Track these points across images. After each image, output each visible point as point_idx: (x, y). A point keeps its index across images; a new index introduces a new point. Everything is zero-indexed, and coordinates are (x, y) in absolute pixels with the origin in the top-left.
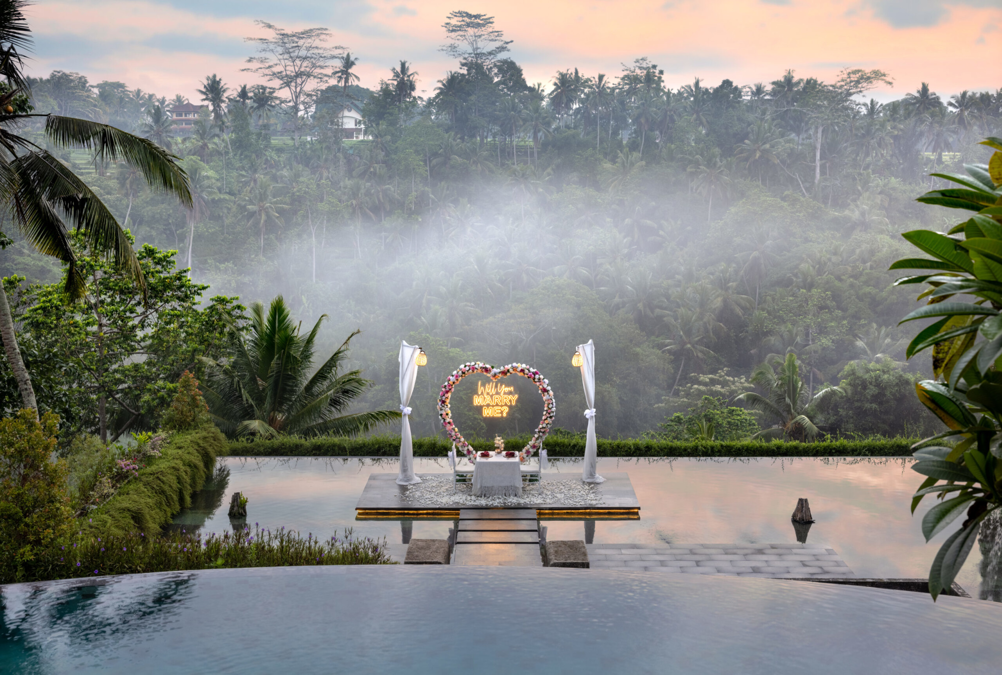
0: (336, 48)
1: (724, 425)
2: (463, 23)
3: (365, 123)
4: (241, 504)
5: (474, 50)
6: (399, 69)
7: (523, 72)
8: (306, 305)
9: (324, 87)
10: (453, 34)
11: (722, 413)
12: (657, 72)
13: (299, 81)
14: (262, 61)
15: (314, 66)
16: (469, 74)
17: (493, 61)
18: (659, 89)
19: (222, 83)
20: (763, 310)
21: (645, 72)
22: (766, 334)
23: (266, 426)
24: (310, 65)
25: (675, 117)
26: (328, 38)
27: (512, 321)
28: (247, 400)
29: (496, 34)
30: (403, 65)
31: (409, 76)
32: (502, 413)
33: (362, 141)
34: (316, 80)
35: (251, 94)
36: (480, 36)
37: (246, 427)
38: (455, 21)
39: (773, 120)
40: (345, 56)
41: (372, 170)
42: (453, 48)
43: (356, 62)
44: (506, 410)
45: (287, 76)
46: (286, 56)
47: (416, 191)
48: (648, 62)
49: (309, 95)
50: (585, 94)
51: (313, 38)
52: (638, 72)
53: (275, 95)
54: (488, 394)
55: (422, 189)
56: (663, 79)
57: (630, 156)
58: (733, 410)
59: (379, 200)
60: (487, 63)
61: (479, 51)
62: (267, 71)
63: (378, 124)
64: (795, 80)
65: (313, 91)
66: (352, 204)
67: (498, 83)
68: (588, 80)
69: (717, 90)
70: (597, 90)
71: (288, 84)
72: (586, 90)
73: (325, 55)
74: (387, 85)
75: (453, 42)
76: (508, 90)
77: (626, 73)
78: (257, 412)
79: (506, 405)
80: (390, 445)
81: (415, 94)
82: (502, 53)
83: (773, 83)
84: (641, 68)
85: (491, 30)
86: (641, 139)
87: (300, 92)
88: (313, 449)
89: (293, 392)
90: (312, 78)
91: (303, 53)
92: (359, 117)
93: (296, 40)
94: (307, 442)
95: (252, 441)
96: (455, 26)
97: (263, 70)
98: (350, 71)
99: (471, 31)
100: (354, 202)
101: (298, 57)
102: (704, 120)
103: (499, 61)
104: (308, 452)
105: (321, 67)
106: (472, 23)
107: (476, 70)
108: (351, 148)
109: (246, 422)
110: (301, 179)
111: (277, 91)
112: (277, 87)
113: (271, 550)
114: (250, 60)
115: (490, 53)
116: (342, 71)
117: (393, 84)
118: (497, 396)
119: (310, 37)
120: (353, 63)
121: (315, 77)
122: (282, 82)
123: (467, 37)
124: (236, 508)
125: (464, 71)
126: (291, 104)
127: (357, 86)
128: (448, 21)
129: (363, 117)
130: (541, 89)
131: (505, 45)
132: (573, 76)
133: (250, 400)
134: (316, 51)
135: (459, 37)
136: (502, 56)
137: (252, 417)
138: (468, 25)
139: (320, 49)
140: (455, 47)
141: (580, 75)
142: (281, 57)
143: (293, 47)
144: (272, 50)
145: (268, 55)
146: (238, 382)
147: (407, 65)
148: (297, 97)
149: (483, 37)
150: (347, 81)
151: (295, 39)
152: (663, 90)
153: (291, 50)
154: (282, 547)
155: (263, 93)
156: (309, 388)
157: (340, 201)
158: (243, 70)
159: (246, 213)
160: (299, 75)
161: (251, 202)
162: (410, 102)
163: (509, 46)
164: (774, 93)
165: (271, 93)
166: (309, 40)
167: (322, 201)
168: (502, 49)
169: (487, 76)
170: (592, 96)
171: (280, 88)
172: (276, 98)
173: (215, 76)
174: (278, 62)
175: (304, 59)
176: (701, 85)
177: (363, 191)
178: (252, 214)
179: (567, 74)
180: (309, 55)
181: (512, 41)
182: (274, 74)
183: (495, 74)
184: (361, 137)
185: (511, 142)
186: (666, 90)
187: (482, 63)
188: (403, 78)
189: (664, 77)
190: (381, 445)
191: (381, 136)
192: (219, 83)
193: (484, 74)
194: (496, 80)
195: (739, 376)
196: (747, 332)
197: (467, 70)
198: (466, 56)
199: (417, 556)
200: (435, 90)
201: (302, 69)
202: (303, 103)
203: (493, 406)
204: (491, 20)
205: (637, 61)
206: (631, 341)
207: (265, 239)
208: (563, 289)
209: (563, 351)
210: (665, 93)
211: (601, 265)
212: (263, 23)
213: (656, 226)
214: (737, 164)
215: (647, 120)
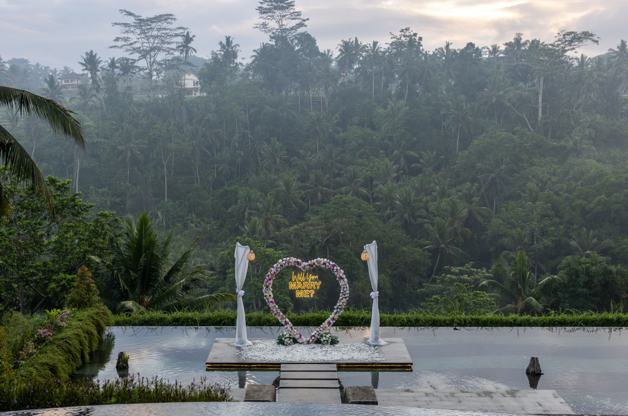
0: (179, 28)
1: (471, 304)
2: (271, 7)
3: (200, 84)
4: (125, 360)
5: (280, 26)
6: (224, 42)
7: (317, 42)
8: (161, 218)
9: (170, 57)
10: (264, 16)
11: (469, 295)
12: (417, 38)
13: (152, 53)
14: (125, 40)
15: (163, 42)
16: (276, 45)
17: (294, 34)
18: (418, 51)
19: (97, 57)
20: (499, 218)
21: (408, 39)
22: (500, 236)
23: (138, 305)
24: (160, 42)
25: (431, 73)
26: (173, 21)
27: (311, 228)
28: (123, 287)
29: (296, 14)
30: (228, 39)
31: (232, 48)
32: (310, 294)
33: (199, 97)
34: (165, 53)
35: (118, 65)
36: (284, 16)
37: (124, 306)
38: (266, 5)
39: (506, 72)
40: (185, 34)
41: (207, 118)
42: (264, 25)
43: (194, 39)
44: (313, 292)
45: (143, 50)
46: (143, 36)
47: (239, 133)
48: (410, 31)
49: (160, 64)
50: (363, 57)
51: (162, 22)
52: (403, 39)
53: (135, 64)
54: (299, 281)
55: (244, 131)
56: (421, 44)
57: (397, 103)
58: (478, 294)
59: (212, 140)
60: (290, 36)
61: (284, 27)
62: (129, 47)
63: (210, 84)
64: (522, 41)
65: (163, 61)
66: (193, 144)
67: (298, 51)
68: (365, 46)
69: (462, 51)
70: (372, 54)
71: (144, 57)
72: (364, 54)
73: (171, 34)
74: (217, 55)
75: (264, 21)
76: (305, 56)
77: (394, 40)
78: (131, 296)
79: (312, 289)
81: (238, 60)
82: (301, 28)
83: (506, 44)
84: (405, 36)
85: (292, 11)
86: (406, 90)
87: (153, 62)
88: (173, 321)
89: (156, 280)
90: (162, 51)
91: (155, 33)
92: (196, 79)
93: (150, 23)
94: (168, 317)
95: (130, 315)
96: (266, 9)
97: (126, 47)
98: (189, 45)
99: (278, 13)
100: (194, 142)
101: (151, 36)
102: (453, 74)
103: (298, 34)
104: (170, 323)
105: (169, 43)
106: (278, 6)
107: (282, 41)
108: (191, 102)
109: (123, 303)
110: (156, 126)
111: (137, 62)
112: (137, 59)
113: (149, 392)
114: (117, 40)
115: (292, 29)
116: (183, 46)
117: (221, 54)
118: (306, 282)
119: (160, 21)
120: (191, 40)
121: (164, 50)
122: (140, 55)
123: (275, 17)
124: (121, 363)
125: (273, 43)
126: (147, 71)
127: (195, 56)
128: (260, 5)
129: (200, 79)
130: (330, 54)
131: (303, 22)
132: (354, 44)
133: (126, 287)
134: (164, 31)
135: (269, 17)
136: (301, 30)
137: (127, 299)
138: (276, 8)
139: (168, 29)
140: (266, 25)
141: (359, 43)
142: (139, 36)
143: (147, 29)
144: (133, 32)
145: (130, 35)
146: (117, 273)
147: (231, 39)
148: (151, 66)
149: (287, 17)
150: (187, 53)
152: (421, 52)
153: (146, 31)
154: (157, 390)
155: (127, 63)
156: (167, 278)
157: (184, 142)
158: (112, 47)
159: (116, 152)
160: (152, 49)
161: (120, 143)
162: (233, 67)
163: (306, 23)
164: (506, 52)
165: (132, 63)
166: (159, 24)
167: (171, 141)
168: (301, 25)
169: (290, 45)
170: (368, 59)
171: (139, 59)
172: (137, 67)
173: (92, 52)
174: (137, 40)
175: (156, 37)
176: (451, 47)
177: (200, 134)
178: (121, 153)
179: (349, 42)
180: (160, 35)
181: (308, 19)
182: (134, 49)
183: (296, 44)
184: (198, 94)
185: (309, 94)
186: (424, 52)
187: (286, 36)
188: (228, 49)
190: (222, 318)
191: (213, 93)
192: (95, 57)
193: (288, 44)
194: (297, 48)
195: (481, 268)
196: (487, 235)
197: (275, 42)
198: (274, 31)
199: (253, 396)
200: (251, 57)
201: (155, 45)
202: (156, 70)
203: (303, 290)
204: (292, 4)
205: (402, 31)
206: (399, 242)
207: (130, 171)
208: (348, 204)
209: (348, 250)
210: (423, 54)
211: (377, 185)
212: (126, 11)
213: (417, 156)
214: (479, 107)
215: (410, 75)
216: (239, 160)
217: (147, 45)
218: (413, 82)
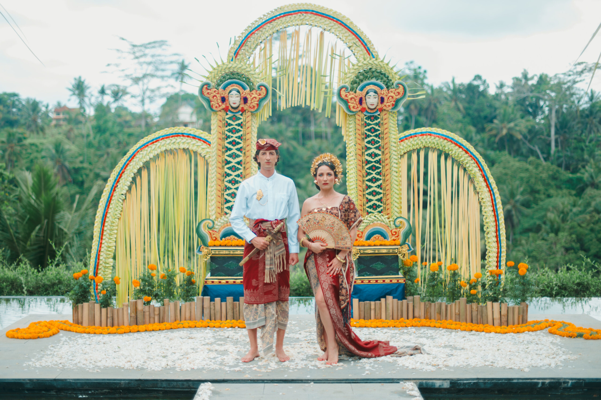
0: (174, 55)
12: (422, 71)
13: (145, 81)
14: (117, 66)
15: (157, 69)
18: (423, 84)
19: (86, 83)
21: (413, 72)
24: (154, 68)
25: (438, 105)
26: (168, 47)
35: (108, 91)
39: (515, 105)
40: (181, 61)
45: (136, 77)
46: (136, 62)
48: (414, 64)
49: (153, 91)
51: (157, 48)
52: (408, 72)
53: (127, 91)
56: (426, 76)
64: (529, 76)
65: (156, 88)
71: (136, 83)
73: (165, 61)
83: (513, 79)
84: (410, 69)
87: (146, 89)
91: (149, 59)
92: (192, 111)
98: (184, 72)
101: (145, 62)
102: (461, 107)
105: (163, 70)
111: (128, 88)
112: (129, 85)
114: (108, 65)
116: (178, 73)
119: (154, 47)
120: (187, 67)
121: (158, 77)
122: (132, 82)
126: (139, 98)
134: (159, 58)
139: (162, 56)
142: (132, 62)
143: (141, 55)
144: (125, 58)
148: (144, 93)
150: (182, 79)
151: (143, 49)
152: (427, 85)
153: (139, 57)
155: (118, 90)
160: (145, 76)
164: (514, 87)
165: (123, 89)
171: (132, 85)
173: (80, 78)
174: (130, 66)
175: (149, 63)
180: (154, 61)
182: (126, 76)
185: (310, 128)
186: (430, 85)
192: (83, 82)
201: (148, 72)
205: (407, 64)
214: (489, 140)
215: (416, 107)
217: (140, 72)
218: (419, 114)
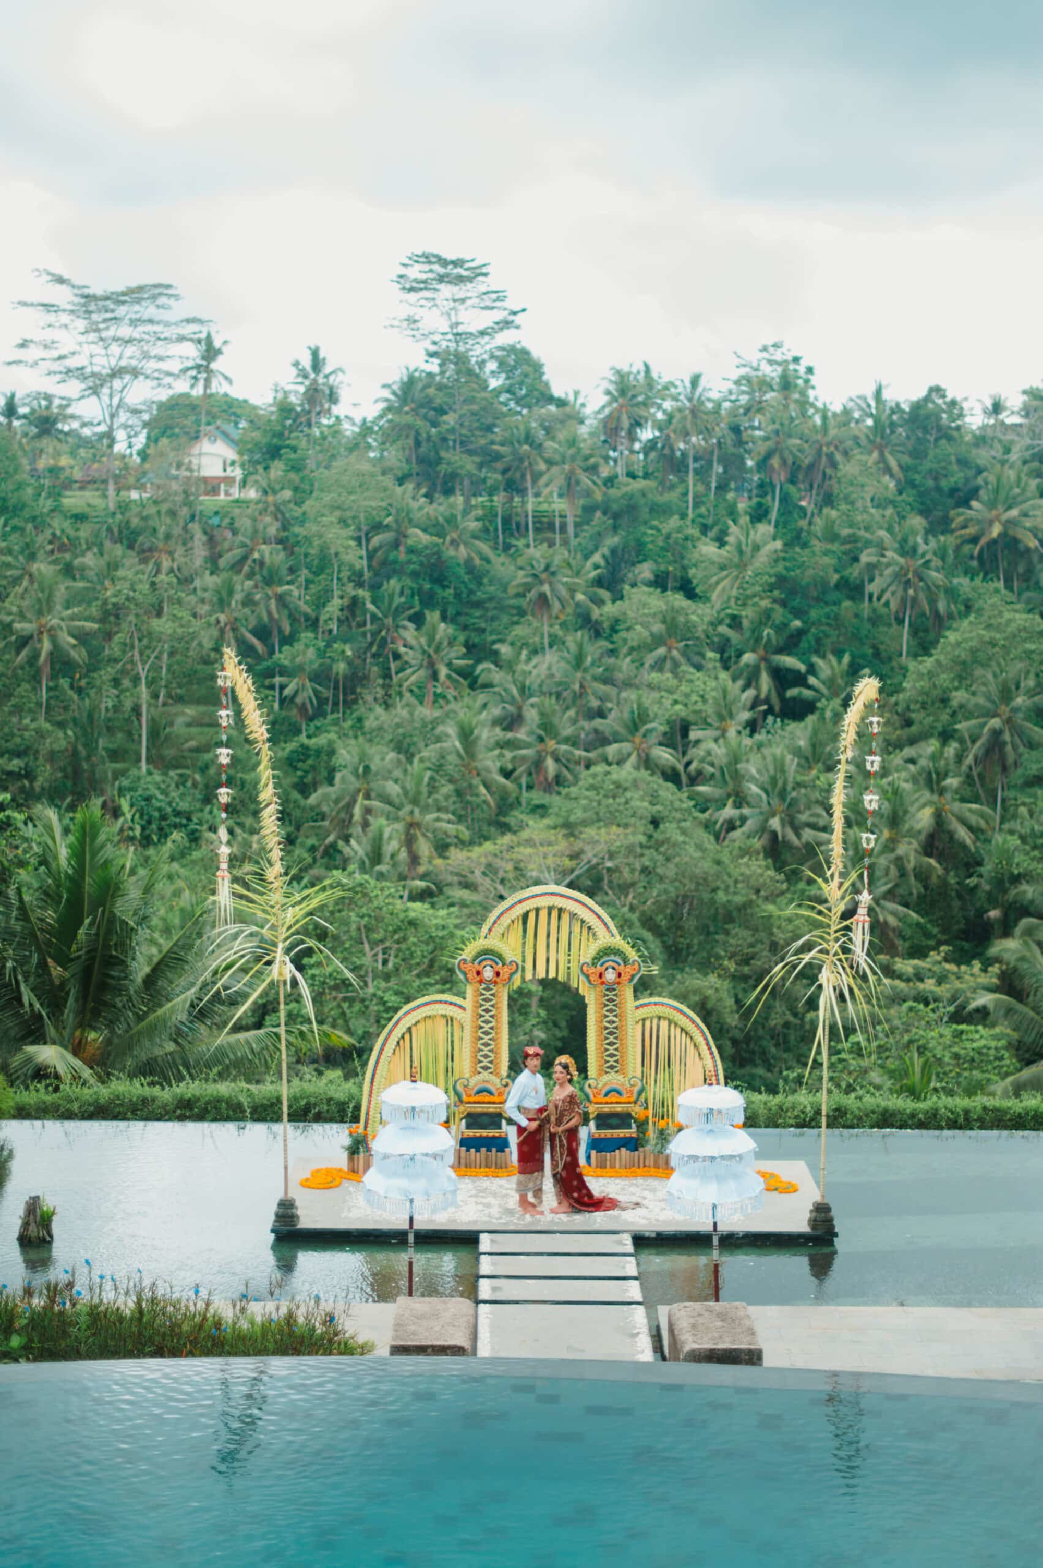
0: (188, 321)
1: (947, 1059)
2: (430, 275)
3: (243, 466)
4: (43, 1222)
5: (451, 327)
6: (306, 362)
7: (545, 369)
8: (129, 816)
9: (163, 395)
10: (413, 297)
11: (941, 1036)
12: (802, 369)
13: (117, 384)
14: (46, 347)
15: (146, 356)
16: (442, 373)
17: (488, 348)
18: (804, 403)
20: (1011, 832)
21: (780, 369)
22: (1016, 879)
23: (70, 1057)
24: (138, 354)
25: (838, 457)
26: (172, 302)
27: (529, 850)
28: (31, 1007)
29: (494, 296)
30: (315, 353)
31: (327, 376)
33: (237, 501)
34: (150, 383)
35: (23, 410)
36: (463, 301)
37: (29, 1060)
38: (416, 272)
39: (1025, 462)
40: (203, 336)
41: (256, 555)
42: (412, 321)
43: (224, 349)
45: (93, 375)
46: (93, 336)
47: (342, 597)
48: (784, 350)
49: (135, 412)
50: (665, 412)
51: (144, 303)
52: (767, 370)
53: (70, 411)
55: (353, 593)
56: (813, 383)
57: (752, 533)
58: (962, 1032)
59: (270, 613)
60: (477, 351)
61: (460, 329)
62: (57, 366)
63: (266, 468)
65: (144, 403)
66: (218, 622)
67: (497, 392)
68: (670, 385)
69: (917, 407)
70: (688, 404)
71: (95, 391)
72: (668, 405)
73: (167, 335)
74: (286, 393)
75: (411, 311)
76: (517, 403)
77: (743, 371)
78: (51, 1031)
80: (330, 1100)
81: (339, 410)
82: (506, 332)
83: (1025, 392)
84: (771, 362)
85: (483, 288)
86: (773, 499)
87: (119, 406)
88: (178, 1107)
89: (120, 990)
90: (141, 378)
91: (125, 331)
92: (230, 454)
93: (112, 306)
94: (165, 1095)
95: (57, 1089)
96: (416, 281)
97: (48, 363)
98: (213, 366)
99: (446, 290)
100: (223, 618)
101: (115, 339)
102: (893, 464)
103: (501, 348)
104: (167, 1113)
105: (161, 359)
106: (448, 275)
107: (456, 364)
108: (216, 513)
109: (29, 1049)
110: (120, 573)
111: (74, 404)
112: (75, 395)
114: (23, 345)
115: (483, 333)
116: (198, 367)
117: (296, 392)
119: (139, 301)
120: (218, 352)
121: (147, 377)
122: (83, 386)
123: (438, 302)
124: (32, 1229)
125: (433, 366)
126: (102, 428)
127: (226, 395)
128: (403, 271)
129: (241, 453)
130: (580, 401)
131: (511, 318)
132: (641, 377)
133: (37, 1007)
134: (149, 328)
135: (423, 302)
136: (505, 338)
137: (40, 1039)
138: (441, 279)
139: (158, 323)
140: (415, 321)
141: (655, 375)
142: (83, 338)
143: (105, 321)
144: (66, 326)
145: (58, 334)
146: (15, 969)
147: (322, 355)
148: (112, 416)
149: (469, 303)
150: (207, 382)
151: (110, 305)
152: (812, 405)
153: (102, 326)
155: (48, 408)
156: (150, 982)
157: (195, 615)
158: (9, 363)
159: (13, 638)
160: (116, 373)
161: (22, 616)
162: (330, 427)
163: (518, 319)
164: (1027, 411)
165: (61, 407)
166: (136, 308)
167: (159, 614)
169: (477, 376)
170: (678, 416)
171: (83, 397)
172: (73, 417)
174: (78, 348)
175: (127, 342)
176: (886, 395)
177: (238, 596)
178: (24, 641)
179: (629, 373)
180: (137, 336)
181: (523, 310)
182: (69, 371)
183: (493, 372)
184: (236, 493)
185: (524, 503)
186: (819, 405)
187: (467, 351)
188: (315, 381)
189: (814, 380)
190: (313, 1100)
191: (275, 492)
193: (470, 372)
194: (494, 383)
195: (968, 963)
196: (981, 876)
197: (441, 365)
198: (437, 338)
200: (376, 401)
201: (123, 363)
202: (125, 426)
204: (484, 270)
205: (765, 349)
206: (758, 891)
207: (49, 689)
208: (625, 789)
209: (626, 909)
210: (817, 410)
211: (697, 742)
212: (49, 274)
213: (802, 668)
214: (958, 548)
215: (784, 462)
216: (341, 667)
217: (104, 361)
218: (793, 481)
